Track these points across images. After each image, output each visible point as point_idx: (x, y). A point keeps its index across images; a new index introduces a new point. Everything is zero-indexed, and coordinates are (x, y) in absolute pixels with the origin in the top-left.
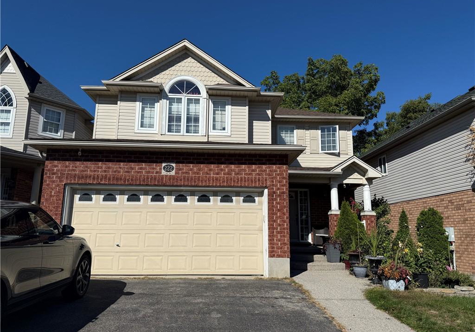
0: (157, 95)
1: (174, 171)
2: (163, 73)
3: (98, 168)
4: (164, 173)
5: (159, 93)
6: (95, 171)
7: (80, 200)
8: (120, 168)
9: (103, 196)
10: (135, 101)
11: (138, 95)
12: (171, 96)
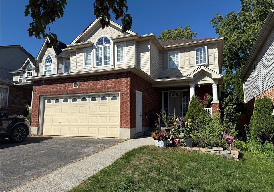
0: (92, 47)
1: (78, 86)
2: (94, 35)
3: (50, 87)
4: (74, 87)
5: (92, 46)
6: (49, 89)
7: (47, 102)
8: (58, 87)
9: (55, 100)
10: (83, 53)
11: (84, 49)
12: (97, 47)
